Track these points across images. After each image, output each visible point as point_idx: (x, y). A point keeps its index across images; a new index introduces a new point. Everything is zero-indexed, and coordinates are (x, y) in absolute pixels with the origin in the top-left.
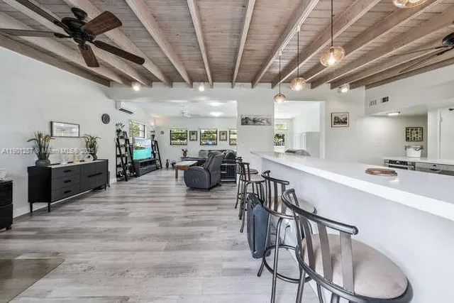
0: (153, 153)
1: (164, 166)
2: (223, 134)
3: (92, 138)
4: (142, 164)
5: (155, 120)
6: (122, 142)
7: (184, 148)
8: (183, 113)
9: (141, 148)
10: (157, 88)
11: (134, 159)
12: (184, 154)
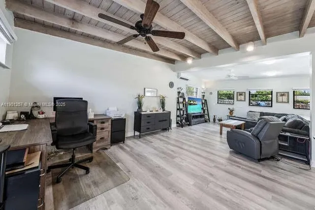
0: (203, 109)
1: (212, 120)
2: (283, 95)
3: (163, 97)
4: (193, 116)
5: (205, 83)
6: (181, 100)
7: (231, 107)
8: (229, 76)
9: (194, 104)
10: (205, 58)
11: (188, 112)
12: (230, 113)
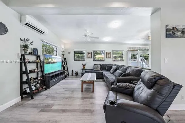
0: (63, 66)
1: (70, 74)
2: (109, 54)
5: (65, 44)
7: (84, 62)
12: (83, 67)
